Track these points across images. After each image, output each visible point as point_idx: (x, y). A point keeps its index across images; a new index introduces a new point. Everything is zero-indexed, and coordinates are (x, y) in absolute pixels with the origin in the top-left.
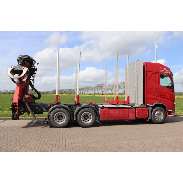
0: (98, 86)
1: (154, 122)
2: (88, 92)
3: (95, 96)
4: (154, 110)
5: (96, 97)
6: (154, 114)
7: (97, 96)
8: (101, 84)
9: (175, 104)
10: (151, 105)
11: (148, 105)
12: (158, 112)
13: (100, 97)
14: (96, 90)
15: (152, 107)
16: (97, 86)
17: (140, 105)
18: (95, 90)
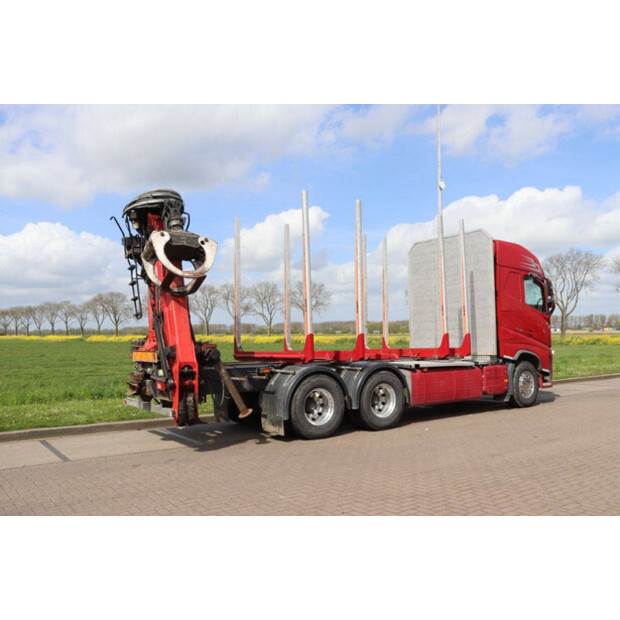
0: (99, 300)
1: (518, 402)
2: (53, 325)
3: (89, 339)
4: (518, 368)
5: (91, 342)
6: (518, 381)
7: (94, 338)
8: (112, 294)
9: (553, 352)
10: (511, 358)
11: (505, 357)
12: (523, 375)
13: (111, 343)
14: (90, 316)
15: (513, 362)
16: (95, 300)
17: (489, 359)
18: (84, 316)
